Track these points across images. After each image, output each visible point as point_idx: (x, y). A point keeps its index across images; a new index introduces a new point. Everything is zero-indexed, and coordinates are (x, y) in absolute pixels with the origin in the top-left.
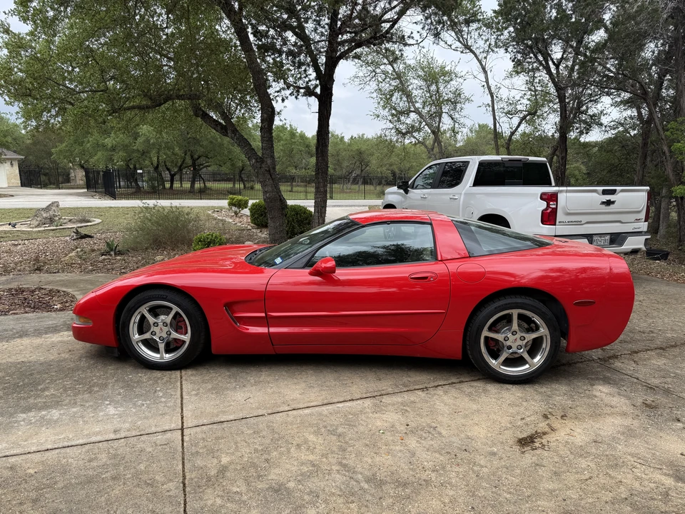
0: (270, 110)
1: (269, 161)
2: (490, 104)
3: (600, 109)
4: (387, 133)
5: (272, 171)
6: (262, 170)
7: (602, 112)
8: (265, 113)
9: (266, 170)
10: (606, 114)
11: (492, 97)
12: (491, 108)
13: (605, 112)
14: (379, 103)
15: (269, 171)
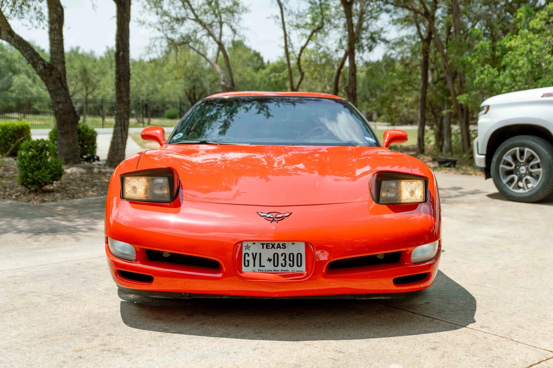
0: (60, 9)
1: (60, 68)
2: (280, 17)
3: (380, 26)
4: (157, 43)
5: (63, 79)
6: (53, 77)
7: (382, 29)
8: (54, 13)
9: (57, 77)
10: (386, 32)
11: (281, 9)
12: (280, 20)
13: (384, 30)
14: (145, 7)
15: (60, 79)
